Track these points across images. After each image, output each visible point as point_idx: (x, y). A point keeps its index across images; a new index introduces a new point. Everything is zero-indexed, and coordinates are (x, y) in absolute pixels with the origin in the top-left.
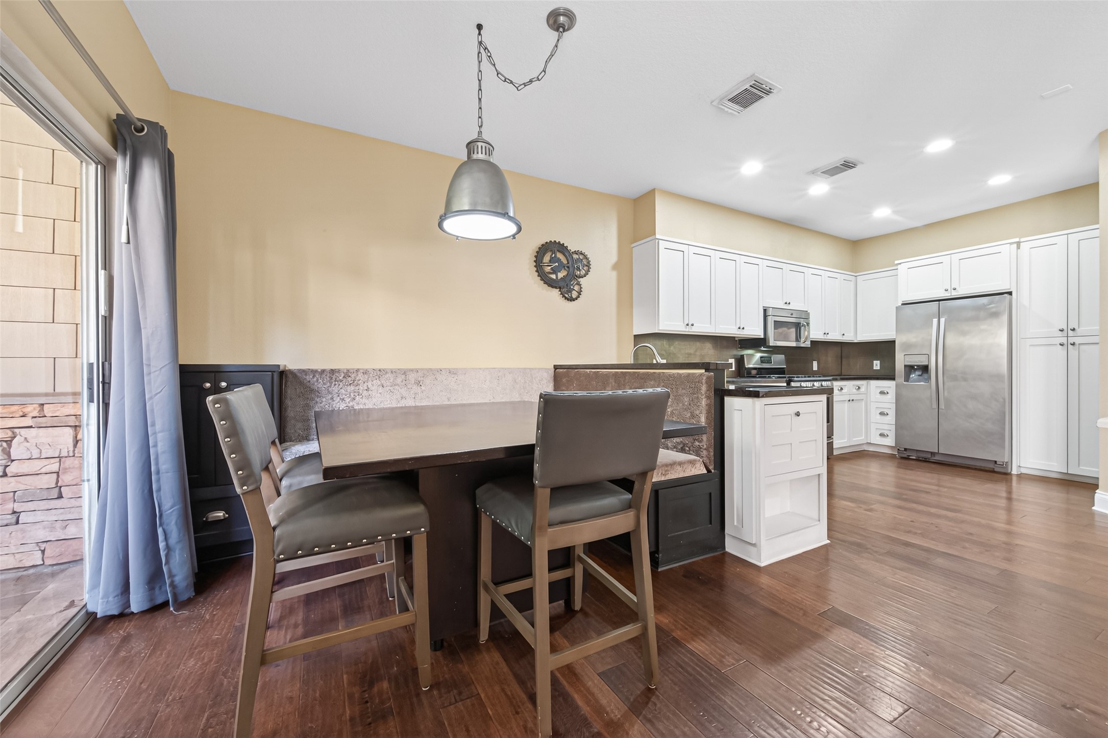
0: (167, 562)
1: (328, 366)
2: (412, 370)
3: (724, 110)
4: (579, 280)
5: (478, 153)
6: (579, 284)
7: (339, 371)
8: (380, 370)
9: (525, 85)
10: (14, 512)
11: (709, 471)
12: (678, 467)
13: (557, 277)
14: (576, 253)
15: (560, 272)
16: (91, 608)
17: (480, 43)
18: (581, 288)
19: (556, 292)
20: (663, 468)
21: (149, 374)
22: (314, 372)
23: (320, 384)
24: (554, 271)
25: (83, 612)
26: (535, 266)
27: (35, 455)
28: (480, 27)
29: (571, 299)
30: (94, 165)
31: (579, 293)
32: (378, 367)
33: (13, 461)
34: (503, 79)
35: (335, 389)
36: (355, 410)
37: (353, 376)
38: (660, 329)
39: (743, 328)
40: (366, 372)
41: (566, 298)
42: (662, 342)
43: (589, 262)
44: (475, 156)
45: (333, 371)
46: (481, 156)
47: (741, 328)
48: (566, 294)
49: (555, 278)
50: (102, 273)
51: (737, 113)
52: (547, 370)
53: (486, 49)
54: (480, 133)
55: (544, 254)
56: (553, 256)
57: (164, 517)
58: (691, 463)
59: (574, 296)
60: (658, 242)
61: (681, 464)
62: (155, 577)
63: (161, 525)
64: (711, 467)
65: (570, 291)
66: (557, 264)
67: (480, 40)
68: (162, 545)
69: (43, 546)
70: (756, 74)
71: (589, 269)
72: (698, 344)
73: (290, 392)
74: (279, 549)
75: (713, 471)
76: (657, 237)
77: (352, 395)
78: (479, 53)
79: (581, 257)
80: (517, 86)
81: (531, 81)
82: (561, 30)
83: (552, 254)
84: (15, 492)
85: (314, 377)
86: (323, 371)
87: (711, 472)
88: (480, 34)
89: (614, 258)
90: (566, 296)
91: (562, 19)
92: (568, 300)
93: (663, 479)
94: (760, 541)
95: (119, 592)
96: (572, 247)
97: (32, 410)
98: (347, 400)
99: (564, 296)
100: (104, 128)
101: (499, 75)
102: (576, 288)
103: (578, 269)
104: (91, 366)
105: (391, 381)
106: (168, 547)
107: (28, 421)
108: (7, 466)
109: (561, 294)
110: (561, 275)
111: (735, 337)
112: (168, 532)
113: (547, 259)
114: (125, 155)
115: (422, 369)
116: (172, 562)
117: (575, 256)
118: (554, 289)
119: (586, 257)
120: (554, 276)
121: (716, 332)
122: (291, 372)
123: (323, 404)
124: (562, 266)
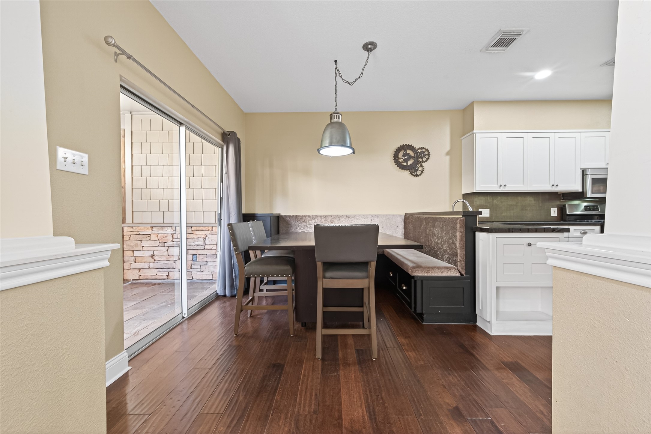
0: (235, 281)
1: (295, 214)
2: (329, 216)
3: (491, 52)
4: (422, 164)
5: (335, 119)
6: (422, 166)
7: (299, 216)
8: (315, 216)
9: (354, 82)
10: (206, 261)
11: (462, 275)
12: (437, 270)
13: (407, 164)
14: (420, 148)
15: (409, 161)
16: (218, 292)
17: (336, 68)
18: (423, 168)
19: (407, 173)
20: (426, 269)
21: (231, 217)
22: (290, 216)
23: (292, 222)
24: (406, 161)
25: (216, 293)
26: (394, 160)
27: (211, 243)
28: (336, 61)
29: (417, 175)
30: (219, 148)
31: (422, 172)
32: (314, 214)
33: (206, 244)
34: (345, 82)
35: (297, 224)
36: (305, 232)
37: (304, 218)
38: (477, 190)
39: (557, 186)
40: (309, 216)
41: (413, 175)
42: (486, 198)
43: (429, 153)
44: (333, 121)
45: (296, 216)
46: (336, 120)
47: (555, 185)
48: (413, 172)
49: (406, 165)
50: (221, 183)
51: (503, 51)
52: (401, 215)
53: (338, 70)
54: (336, 109)
55: (399, 153)
56: (405, 152)
57: (235, 265)
58: (447, 268)
59: (418, 174)
60: (476, 135)
61: (439, 268)
62: (232, 286)
63: (234, 268)
64: (463, 273)
65: (417, 171)
66: (407, 157)
67: (336, 67)
68: (234, 275)
69: (213, 273)
70: (502, 29)
71: (429, 157)
72: (519, 198)
73: (281, 224)
74: (246, 274)
75: (465, 275)
76: (474, 132)
77: (304, 226)
78: (336, 73)
79: (424, 150)
80: (350, 83)
81: (356, 80)
82: (369, 51)
83: (404, 152)
84: (206, 255)
85: (289, 219)
86: (293, 216)
87: (463, 275)
88: (336, 64)
89: (448, 148)
90: (414, 174)
91: (369, 46)
92: (415, 176)
93: (426, 275)
94: (492, 320)
95: (223, 288)
96: (417, 146)
97: (210, 229)
98: (302, 229)
99: (412, 174)
100: (220, 137)
101: (344, 81)
102: (420, 169)
103: (422, 158)
104: (219, 214)
105: (320, 220)
106: (235, 276)
107: (209, 232)
108: (205, 246)
109: (410, 173)
110: (409, 163)
111: (558, 192)
112: (236, 271)
113: (401, 154)
114: (225, 144)
115: (334, 215)
116: (236, 281)
117: (419, 151)
118: (405, 171)
119: (427, 150)
120: (405, 164)
121: (529, 189)
122: (282, 216)
123: (293, 230)
124: (410, 157)
